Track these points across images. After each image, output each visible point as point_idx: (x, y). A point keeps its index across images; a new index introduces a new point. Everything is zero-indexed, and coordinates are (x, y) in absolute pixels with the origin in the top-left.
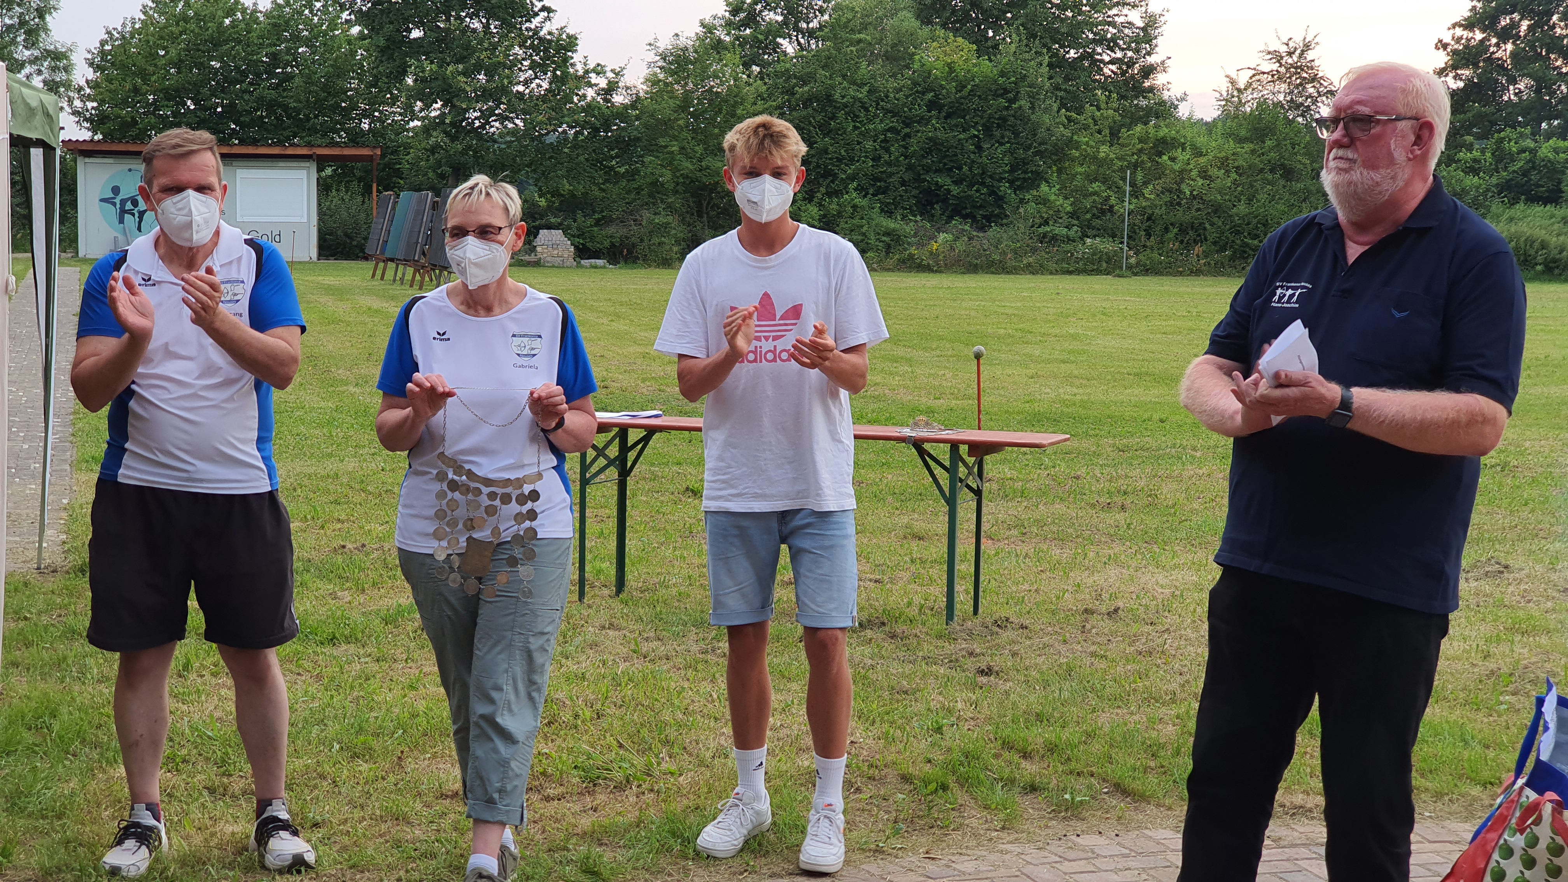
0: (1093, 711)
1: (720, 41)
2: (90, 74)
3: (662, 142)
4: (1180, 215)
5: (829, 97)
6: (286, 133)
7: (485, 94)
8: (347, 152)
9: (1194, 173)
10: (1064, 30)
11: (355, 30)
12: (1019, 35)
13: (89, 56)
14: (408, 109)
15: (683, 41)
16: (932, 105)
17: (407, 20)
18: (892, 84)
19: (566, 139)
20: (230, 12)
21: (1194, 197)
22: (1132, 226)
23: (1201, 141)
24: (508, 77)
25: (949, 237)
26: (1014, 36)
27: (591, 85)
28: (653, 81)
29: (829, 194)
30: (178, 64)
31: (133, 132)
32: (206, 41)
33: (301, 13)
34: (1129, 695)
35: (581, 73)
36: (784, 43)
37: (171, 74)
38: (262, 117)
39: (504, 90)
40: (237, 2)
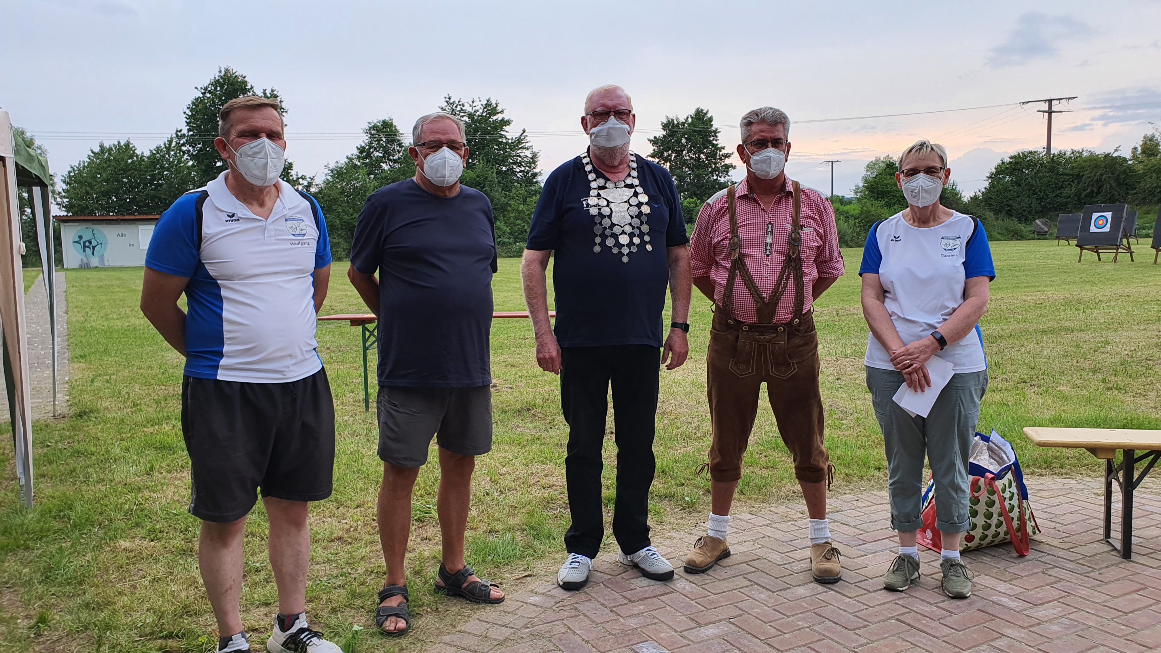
1: (356, 165)
2: (64, 186)
3: (334, 207)
11: (190, 163)
13: (63, 178)
15: (339, 165)
20: (131, 157)
26: (481, 161)
27: (300, 184)
28: (328, 182)
31: (87, 211)
32: (120, 170)
33: (164, 157)
35: (295, 179)
36: (384, 165)
37: (104, 185)
38: (149, 203)
40: (134, 152)
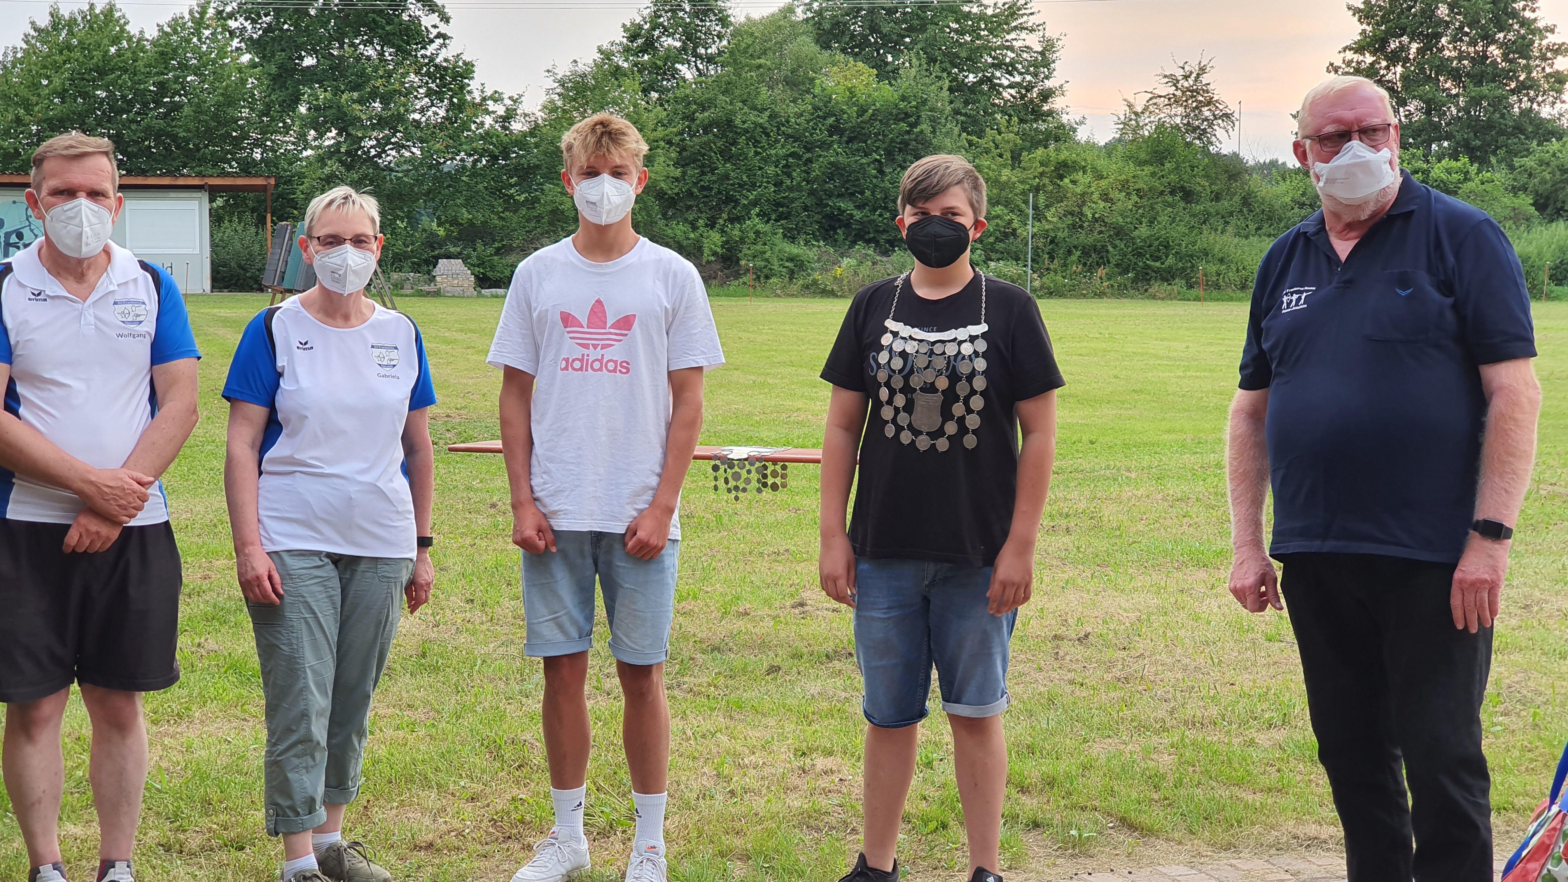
0: (1085, 741)
1: (618, 67)
4: (1083, 238)
5: (729, 123)
6: (175, 164)
7: (382, 123)
8: (240, 182)
9: (1095, 196)
10: (964, 54)
11: (246, 58)
12: (919, 59)
14: (302, 137)
15: (581, 68)
16: (834, 130)
17: (299, 48)
18: (793, 109)
19: (464, 167)
20: (116, 40)
21: (1096, 220)
22: (1035, 249)
23: (1102, 164)
24: (404, 105)
25: (853, 262)
26: (914, 60)
27: (488, 113)
28: (550, 108)
29: (732, 220)
30: (62, 94)
31: (16, 164)
32: (91, 70)
33: (188, 41)
34: (1118, 724)
35: (478, 100)
36: (683, 69)
37: (55, 104)
38: (150, 147)
39: (400, 118)
40: (122, 30)
